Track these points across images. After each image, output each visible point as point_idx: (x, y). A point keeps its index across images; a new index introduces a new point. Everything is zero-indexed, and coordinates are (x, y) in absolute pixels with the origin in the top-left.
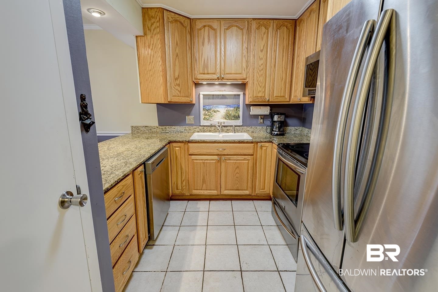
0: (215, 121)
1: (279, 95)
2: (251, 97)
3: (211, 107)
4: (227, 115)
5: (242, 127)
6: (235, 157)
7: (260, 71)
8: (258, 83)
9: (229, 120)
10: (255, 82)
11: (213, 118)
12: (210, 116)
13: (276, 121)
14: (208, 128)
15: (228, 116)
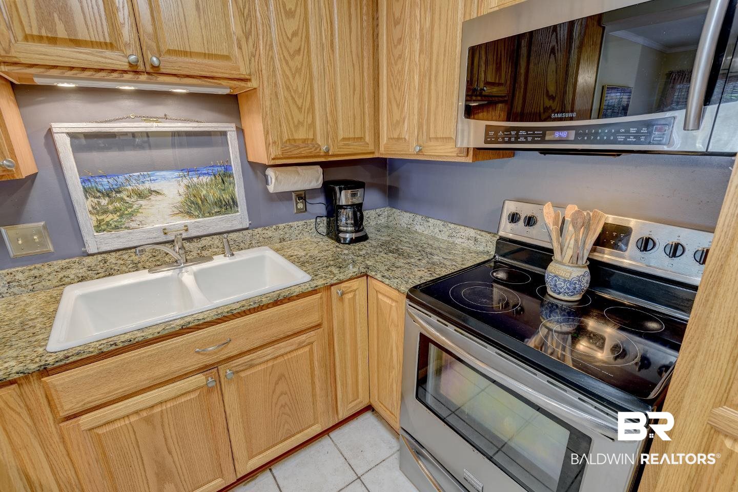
0: (149, 227)
1: (352, 136)
2: (274, 143)
3: (121, 179)
4: (192, 202)
5: (250, 231)
6: (269, 350)
7: (292, 56)
8: (292, 96)
9: (204, 216)
10: (282, 93)
11: (139, 217)
12: (126, 214)
13: (345, 206)
14: (126, 257)
15: (197, 204)
